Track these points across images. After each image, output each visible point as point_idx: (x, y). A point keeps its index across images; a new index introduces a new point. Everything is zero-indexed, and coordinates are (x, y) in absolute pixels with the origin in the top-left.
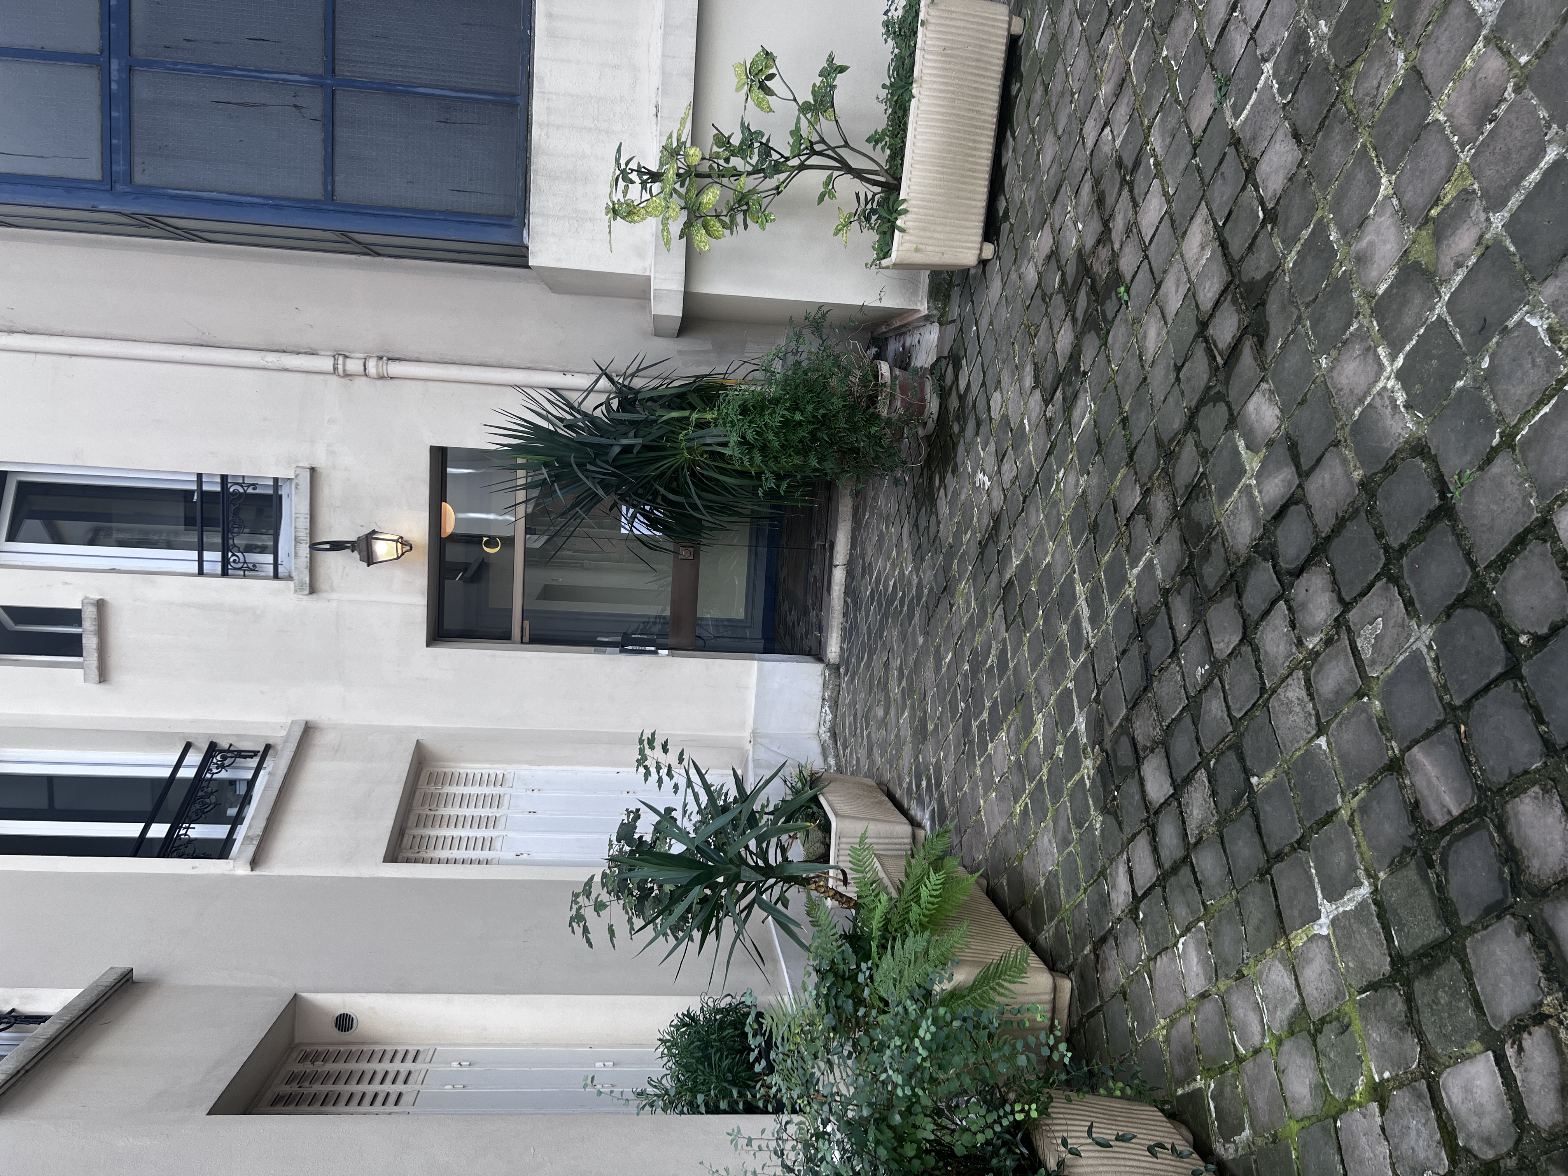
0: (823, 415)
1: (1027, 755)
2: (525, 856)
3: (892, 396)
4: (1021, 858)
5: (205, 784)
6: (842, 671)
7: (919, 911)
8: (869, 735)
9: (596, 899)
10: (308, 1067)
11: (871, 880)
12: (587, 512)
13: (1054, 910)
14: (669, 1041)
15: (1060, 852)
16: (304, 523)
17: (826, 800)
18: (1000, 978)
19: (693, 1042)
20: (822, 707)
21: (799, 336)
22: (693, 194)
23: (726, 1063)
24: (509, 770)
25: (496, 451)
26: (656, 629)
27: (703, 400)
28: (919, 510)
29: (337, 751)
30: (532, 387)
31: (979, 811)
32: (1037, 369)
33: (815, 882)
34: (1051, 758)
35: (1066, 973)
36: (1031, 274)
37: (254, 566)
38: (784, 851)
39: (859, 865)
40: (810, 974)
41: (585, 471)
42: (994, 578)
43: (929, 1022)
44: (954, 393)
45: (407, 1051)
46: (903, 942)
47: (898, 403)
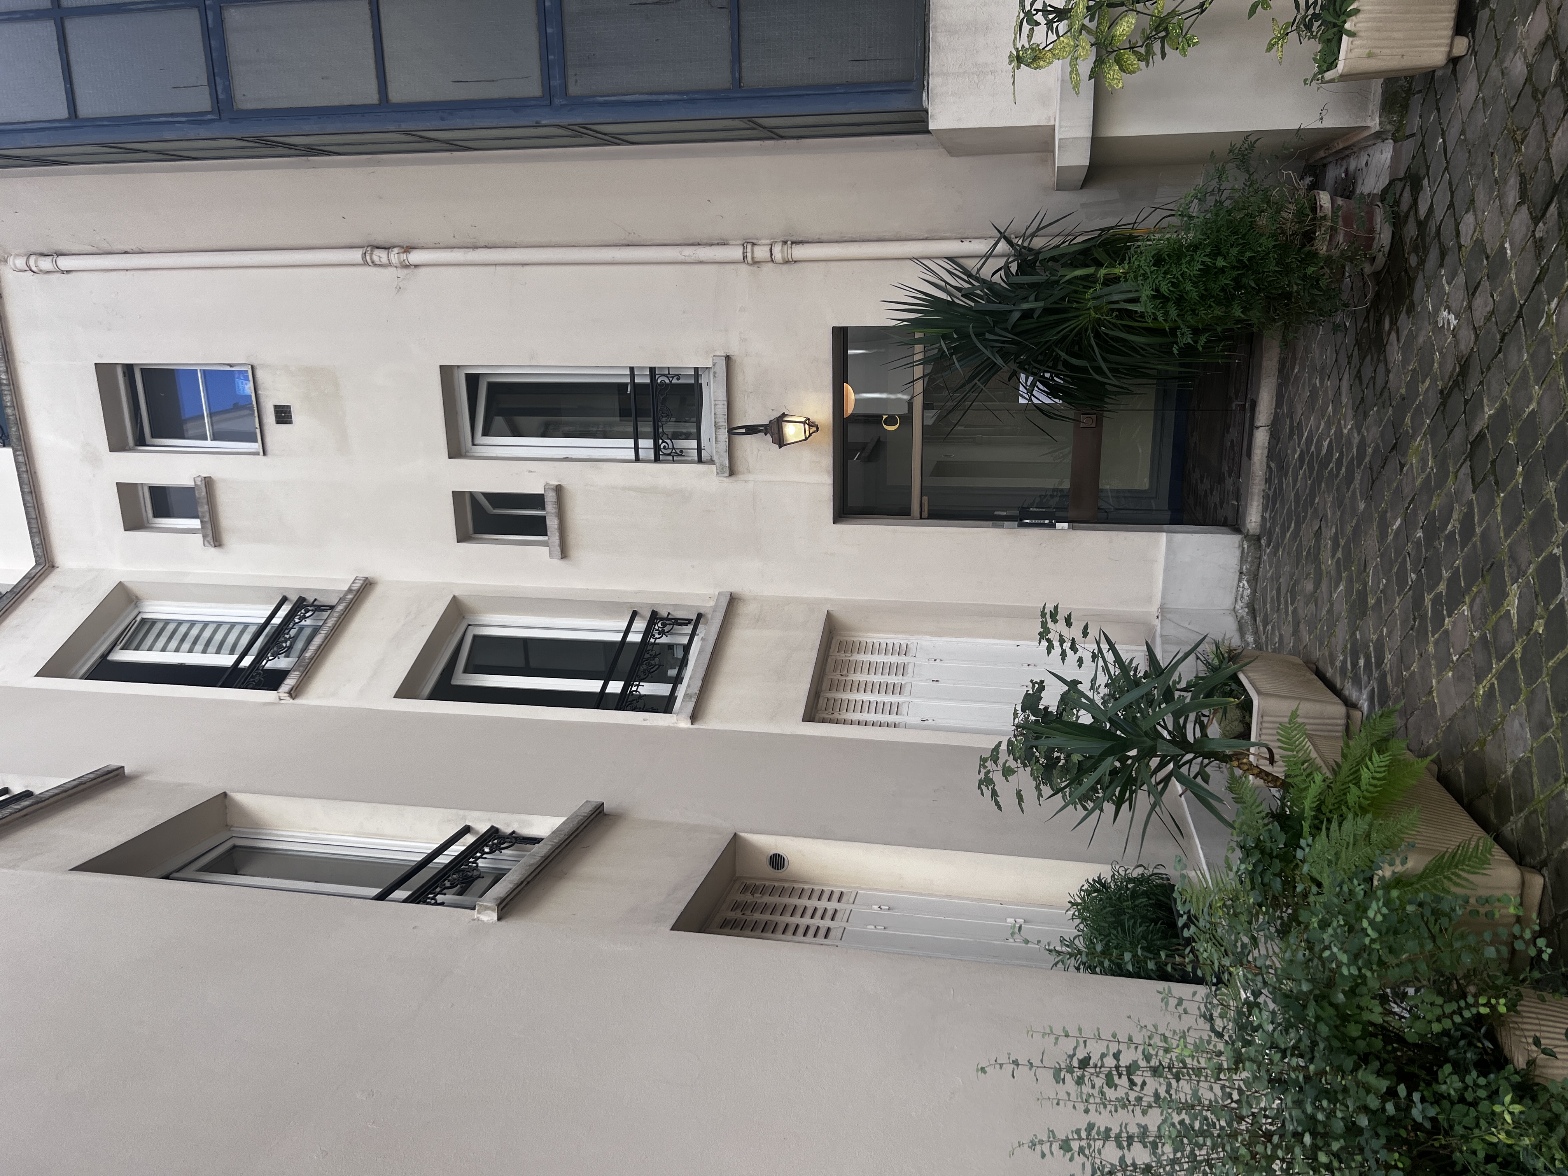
0: (1250, 259)
1: (1495, 631)
2: (930, 722)
3: (1333, 230)
4: (1483, 743)
5: (649, 648)
6: (1263, 542)
7: (1358, 793)
8: (1295, 611)
9: (1004, 764)
10: (748, 897)
11: (1302, 759)
12: (985, 383)
13: (1524, 800)
14: (1080, 904)
15: (1534, 738)
16: (722, 409)
17: (1248, 678)
18: (1456, 867)
19: (1105, 908)
20: (1240, 580)
21: (1221, 174)
22: (1105, 27)
23: (1140, 930)
24: (913, 640)
25: (894, 327)
26: (1053, 502)
27: (1109, 255)
28: (1362, 360)
29: (758, 620)
30: (929, 258)
31: (1431, 692)
32: (1523, 181)
33: (1238, 760)
34: (1528, 634)
35: (1538, 869)
36: (1518, 67)
37: (681, 451)
38: (1203, 728)
39: (1289, 743)
40: (1234, 850)
41: (984, 341)
42: (1459, 432)
43: (1381, 904)
44: (1412, 220)
45: (832, 892)
46: (1340, 825)
47: (1341, 238)
